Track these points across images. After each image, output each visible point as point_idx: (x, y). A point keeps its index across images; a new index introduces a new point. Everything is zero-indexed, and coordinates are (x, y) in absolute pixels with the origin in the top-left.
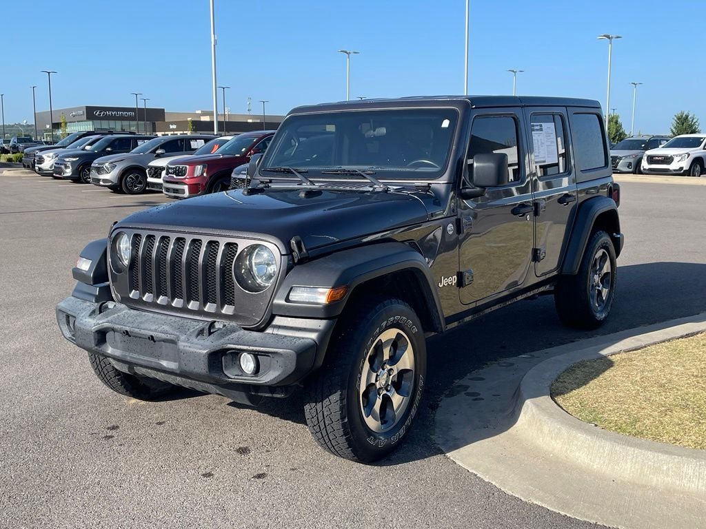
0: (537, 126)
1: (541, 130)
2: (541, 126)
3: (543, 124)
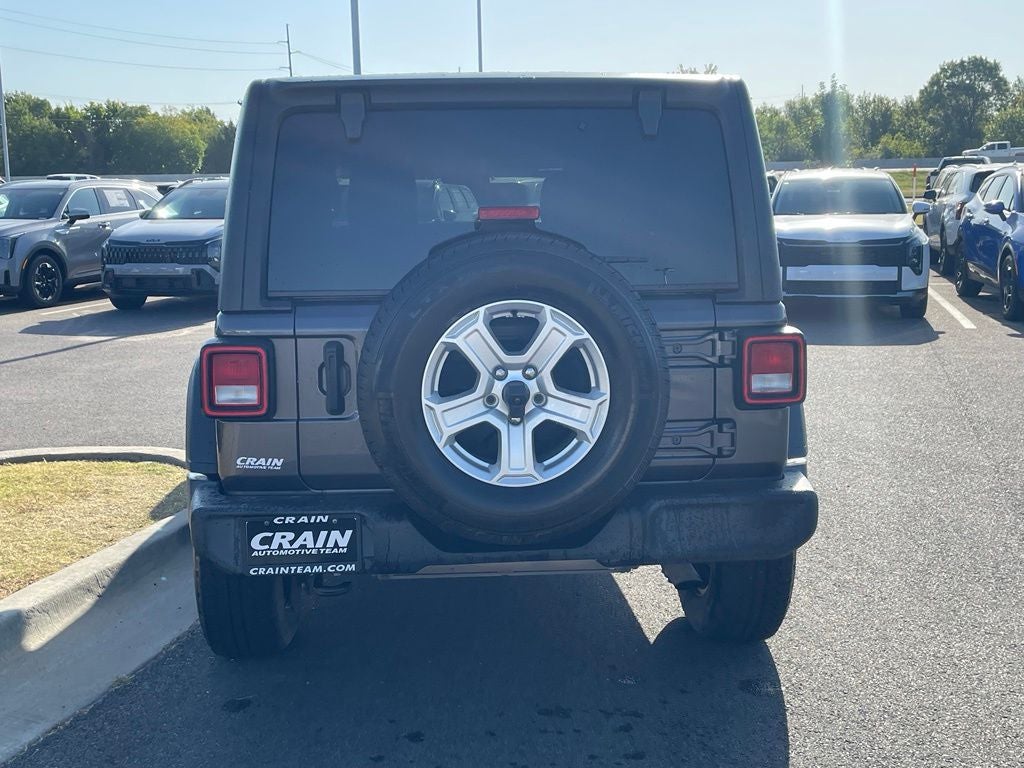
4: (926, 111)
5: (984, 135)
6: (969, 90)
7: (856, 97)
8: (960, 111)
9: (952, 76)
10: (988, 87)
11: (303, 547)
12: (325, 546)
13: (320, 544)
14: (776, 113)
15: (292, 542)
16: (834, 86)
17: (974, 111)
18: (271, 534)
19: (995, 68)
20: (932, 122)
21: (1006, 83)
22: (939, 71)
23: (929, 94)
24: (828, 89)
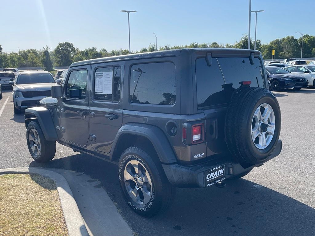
0: (99, 73)
1: (102, 76)
2: (103, 73)
3: (104, 72)
4: (56, 55)
5: (73, 61)
6: (66, 50)
7: (38, 51)
8: (65, 55)
9: (62, 46)
10: (70, 50)
11: (216, 176)
12: (219, 175)
13: (218, 174)
14: (17, 54)
15: (213, 175)
16: (47, 48)
17: (68, 55)
18: (210, 174)
19: (72, 45)
20: (58, 57)
21: (75, 49)
22: (58, 45)
23: (57, 50)
24: (46, 49)
